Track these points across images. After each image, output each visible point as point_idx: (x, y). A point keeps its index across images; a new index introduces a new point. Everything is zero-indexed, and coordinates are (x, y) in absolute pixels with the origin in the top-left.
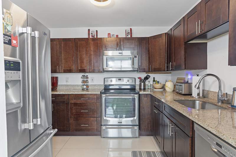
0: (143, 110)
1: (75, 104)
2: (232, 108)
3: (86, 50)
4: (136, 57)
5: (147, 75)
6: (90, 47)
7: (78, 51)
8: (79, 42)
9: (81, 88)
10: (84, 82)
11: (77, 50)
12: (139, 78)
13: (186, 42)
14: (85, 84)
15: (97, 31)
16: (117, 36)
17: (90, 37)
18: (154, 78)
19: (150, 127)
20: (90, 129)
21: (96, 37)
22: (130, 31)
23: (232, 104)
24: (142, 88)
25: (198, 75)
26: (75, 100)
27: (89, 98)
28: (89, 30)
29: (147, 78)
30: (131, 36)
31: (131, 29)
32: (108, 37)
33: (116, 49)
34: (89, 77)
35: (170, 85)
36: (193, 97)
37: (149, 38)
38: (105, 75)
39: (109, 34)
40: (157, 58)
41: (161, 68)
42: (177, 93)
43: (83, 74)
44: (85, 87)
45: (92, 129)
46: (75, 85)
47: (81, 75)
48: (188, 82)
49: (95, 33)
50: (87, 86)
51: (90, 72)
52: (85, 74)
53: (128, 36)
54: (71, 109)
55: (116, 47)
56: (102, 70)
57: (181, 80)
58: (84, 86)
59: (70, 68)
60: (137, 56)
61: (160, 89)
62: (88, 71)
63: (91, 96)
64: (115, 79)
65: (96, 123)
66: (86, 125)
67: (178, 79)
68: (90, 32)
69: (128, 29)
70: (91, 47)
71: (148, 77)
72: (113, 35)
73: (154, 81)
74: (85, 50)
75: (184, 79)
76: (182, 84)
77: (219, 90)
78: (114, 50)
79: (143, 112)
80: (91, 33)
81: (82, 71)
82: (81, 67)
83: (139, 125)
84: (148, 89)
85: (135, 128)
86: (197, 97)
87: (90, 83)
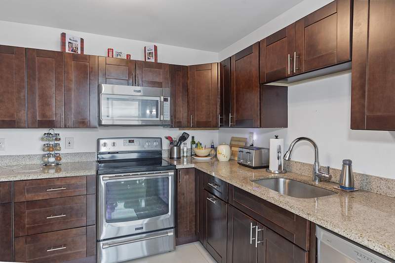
0: (183, 198)
1: (32, 204)
2: (342, 190)
3: (57, 79)
4: (166, 100)
5: (182, 132)
6: (68, 73)
7: (34, 79)
8: (37, 59)
9: (39, 162)
10: (48, 147)
11: (31, 76)
12: (169, 138)
13: (263, 84)
14: (53, 153)
15: (82, 40)
16: (128, 56)
17: (67, 51)
18: (193, 138)
19: (194, 227)
20: (70, 254)
21: (79, 52)
22: (153, 51)
23: (342, 184)
24: (175, 156)
25: (277, 137)
26: (30, 195)
27: (69, 186)
28: (63, 35)
29: (183, 138)
30: (156, 59)
31: (156, 47)
32: (109, 56)
33: (126, 82)
34: (61, 136)
35: (224, 151)
36: (271, 172)
37: (189, 69)
38: (101, 132)
39: (110, 51)
40: (204, 104)
41: (210, 122)
42: (240, 164)
43: (46, 131)
44: (52, 160)
45: (75, 253)
46: (24, 157)
47: (41, 132)
48: (252, 145)
49: (79, 43)
50: (58, 158)
51: (65, 127)
52: (52, 132)
53: (149, 59)
54: (19, 216)
55: (126, 77)
56: (94, 122)
57: (239, 141)
58: (49, 157)
59: (12, 115)
60: (169, 98)
61: (206, 156)
62: (63, 124)
63: (73, 182)
64: (123, 140)
65: (84, 238)
66: (60, 246)
67: (233, 139)
68: (67, 41)
69: (150, 45)
70: (70, 72)
71: (186, 135)
72: (119, 54)
73: (193, 142)
74: (53, 76)
75: (245, 140)
76: (251, 151)
77: (316, 161)
78: (122, 84)
79: (182, 201)
80: (69, 43)
81: (46, 123)
82: (43, 115)
83: (176, 228)
84: (183, 156)
85: (169, 234)
86: (277, 172)
87: (64, 150)
